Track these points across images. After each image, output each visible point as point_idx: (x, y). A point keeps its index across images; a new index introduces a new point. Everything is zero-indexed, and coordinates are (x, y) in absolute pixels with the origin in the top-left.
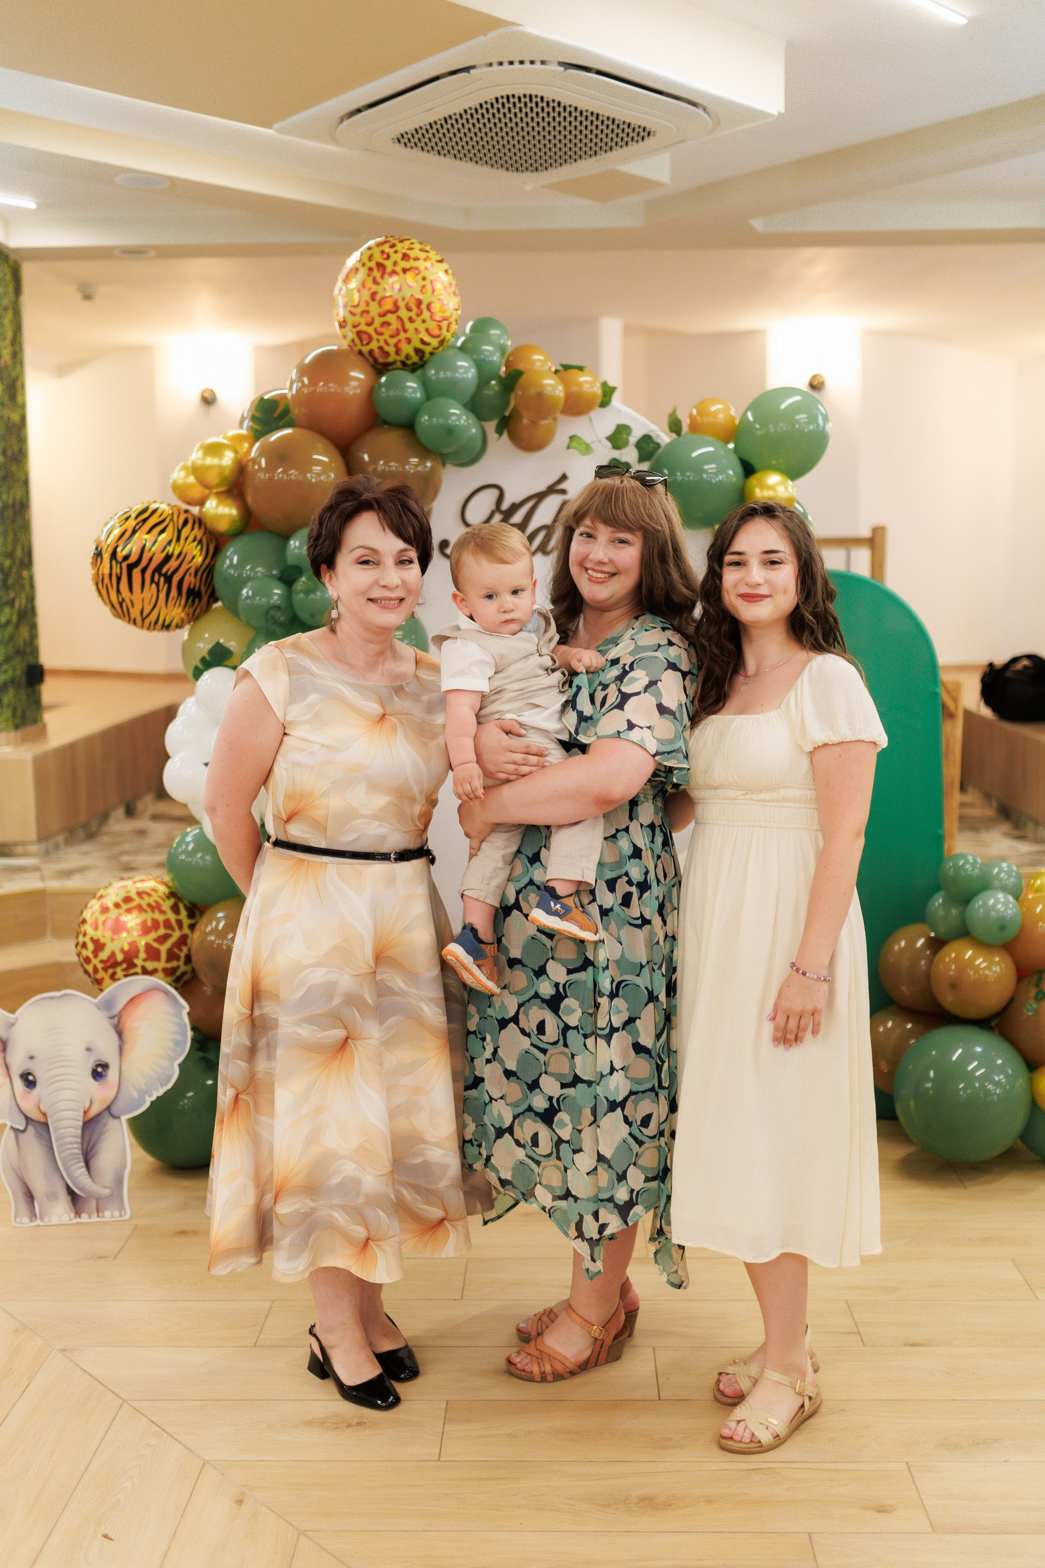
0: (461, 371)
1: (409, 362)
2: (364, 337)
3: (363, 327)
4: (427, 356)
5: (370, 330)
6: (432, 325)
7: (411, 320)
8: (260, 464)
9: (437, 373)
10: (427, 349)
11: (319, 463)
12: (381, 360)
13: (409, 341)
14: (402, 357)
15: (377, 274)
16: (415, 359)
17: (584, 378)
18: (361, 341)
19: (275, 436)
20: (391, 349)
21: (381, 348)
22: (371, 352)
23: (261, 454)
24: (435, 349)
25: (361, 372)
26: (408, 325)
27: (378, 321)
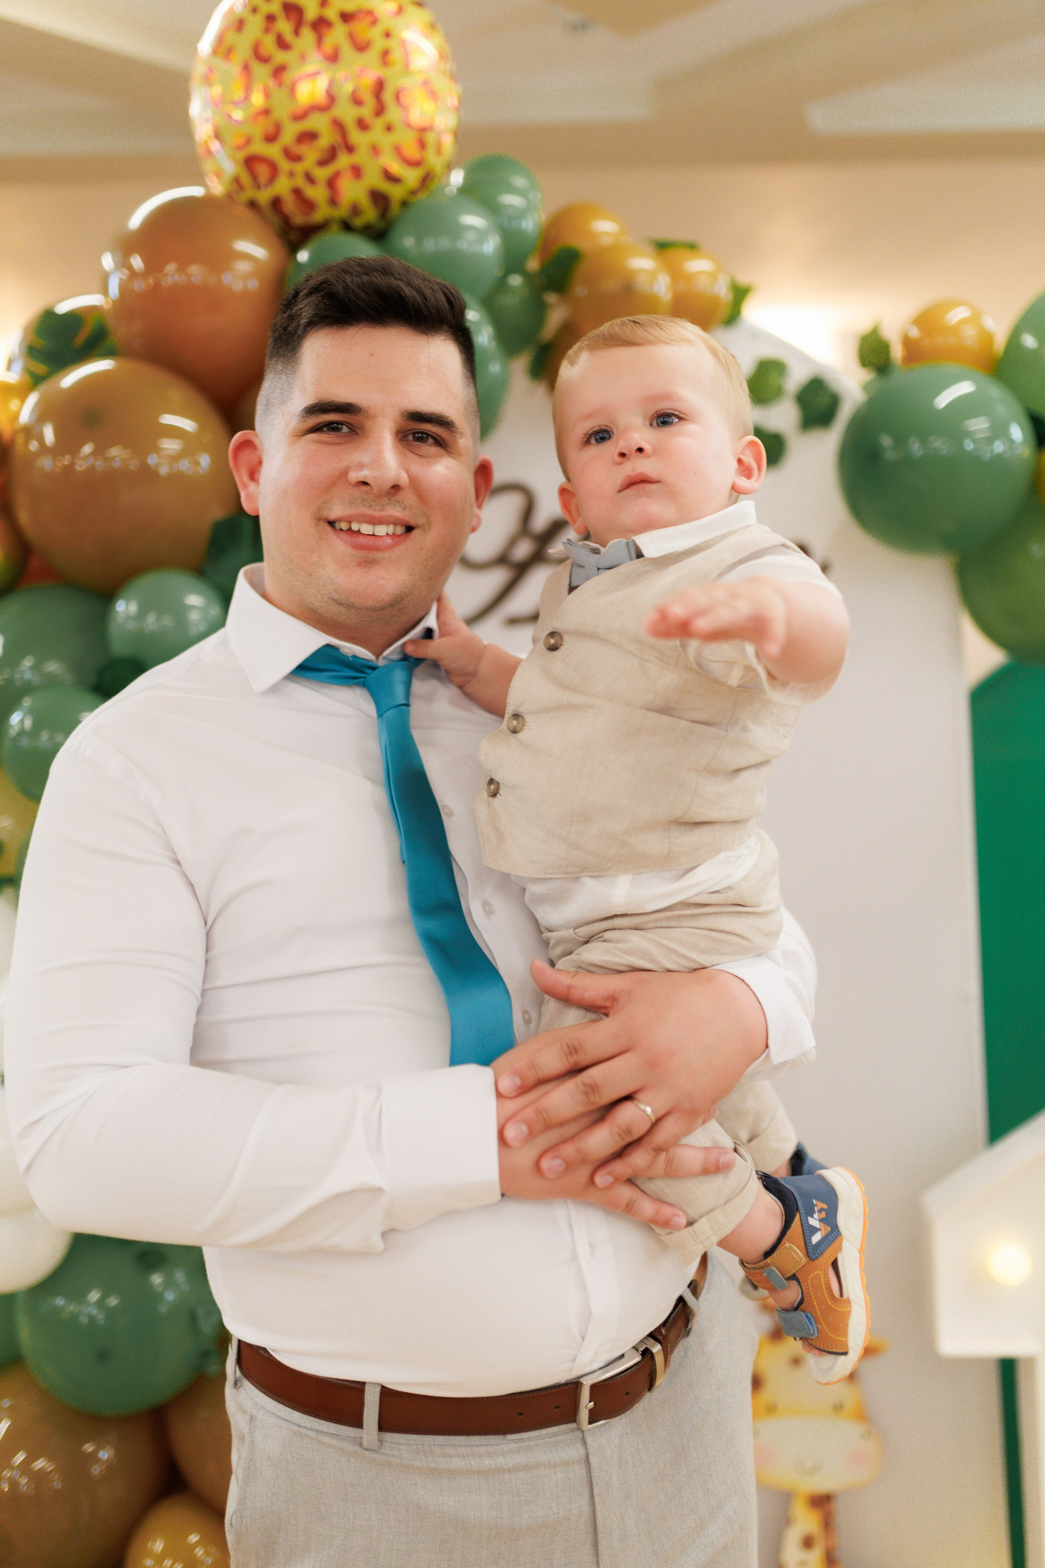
0: (471, 236)
1: (358, 222)
2: (263, 171)
3: (259, 148)
4: (395, 208)
5: (273, 151)
6: (407, 141)
7: (362, 125)
8: (41, 439)
9: (419, 241)
10: (396, 193)
11: (174, 432)
12: (298, 219)
13: (357, 171)
14: (342, 211)
15: (284, 26)
16: (370, 214)
17: (698, 265)
18: (254, 177)
19: (71, 378)
20: (318, 193)
21: (297, 192)
22: (276, 203)
23: (43, 414)
24: (413, 193)
25: (260, 242)
26: (356, 137)
27: (290, 132)
